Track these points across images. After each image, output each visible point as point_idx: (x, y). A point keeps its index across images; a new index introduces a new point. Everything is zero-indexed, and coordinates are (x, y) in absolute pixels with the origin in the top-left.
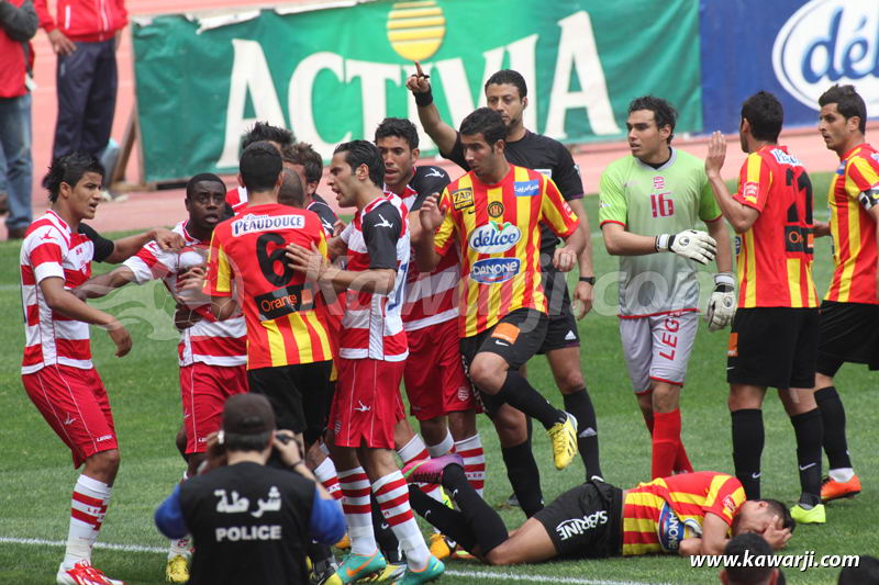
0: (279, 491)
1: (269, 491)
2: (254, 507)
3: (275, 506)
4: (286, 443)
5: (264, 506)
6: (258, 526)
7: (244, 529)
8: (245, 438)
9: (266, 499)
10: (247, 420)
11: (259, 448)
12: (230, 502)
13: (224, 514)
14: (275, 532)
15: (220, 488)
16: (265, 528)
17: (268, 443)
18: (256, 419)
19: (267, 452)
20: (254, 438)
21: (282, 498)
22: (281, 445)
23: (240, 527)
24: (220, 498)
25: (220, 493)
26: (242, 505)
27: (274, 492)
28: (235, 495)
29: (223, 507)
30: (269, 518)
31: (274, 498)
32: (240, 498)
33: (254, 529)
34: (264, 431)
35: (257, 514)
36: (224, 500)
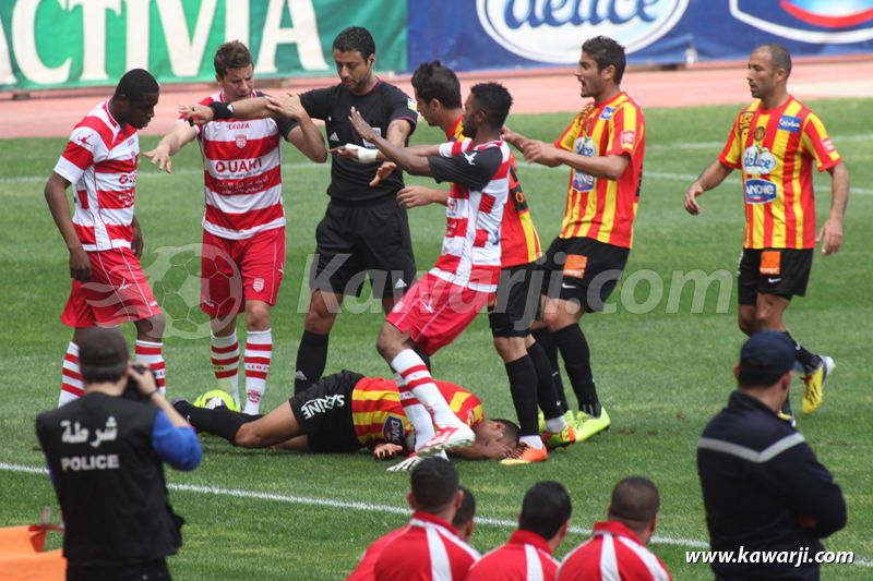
0: (117, 420)
1: (106, 420)
2: (92, 437)
3: (111, 435)
4: (142, 373)
5: (102, 436)
6: (96, 455)
7: (84, 459)
8: (101, 370)
9: (103, 429)
10: (101, 352)
11: (114, 379)
12: (73, 433)
13: (68, 445)
14: (112, 462)
15: (65, 419)
16: (102, 458)
17: (124, 373)
18: (110, 350)
19: (123, 382)
20: (109, 370)
21: (120, 428)
22: (137, 376)
23: (80, 456)
24: (64, 429)
25: (66, 423)
26: (81, 436)
27: (111, 422)
28: (77, 426)
29: (67, 437)
30: (106, 448)
31: (111, 428)
32: (82, 427)
33: (92, 459)
34: (119, 361)
35: (96, 444)
36: (68, 431)
